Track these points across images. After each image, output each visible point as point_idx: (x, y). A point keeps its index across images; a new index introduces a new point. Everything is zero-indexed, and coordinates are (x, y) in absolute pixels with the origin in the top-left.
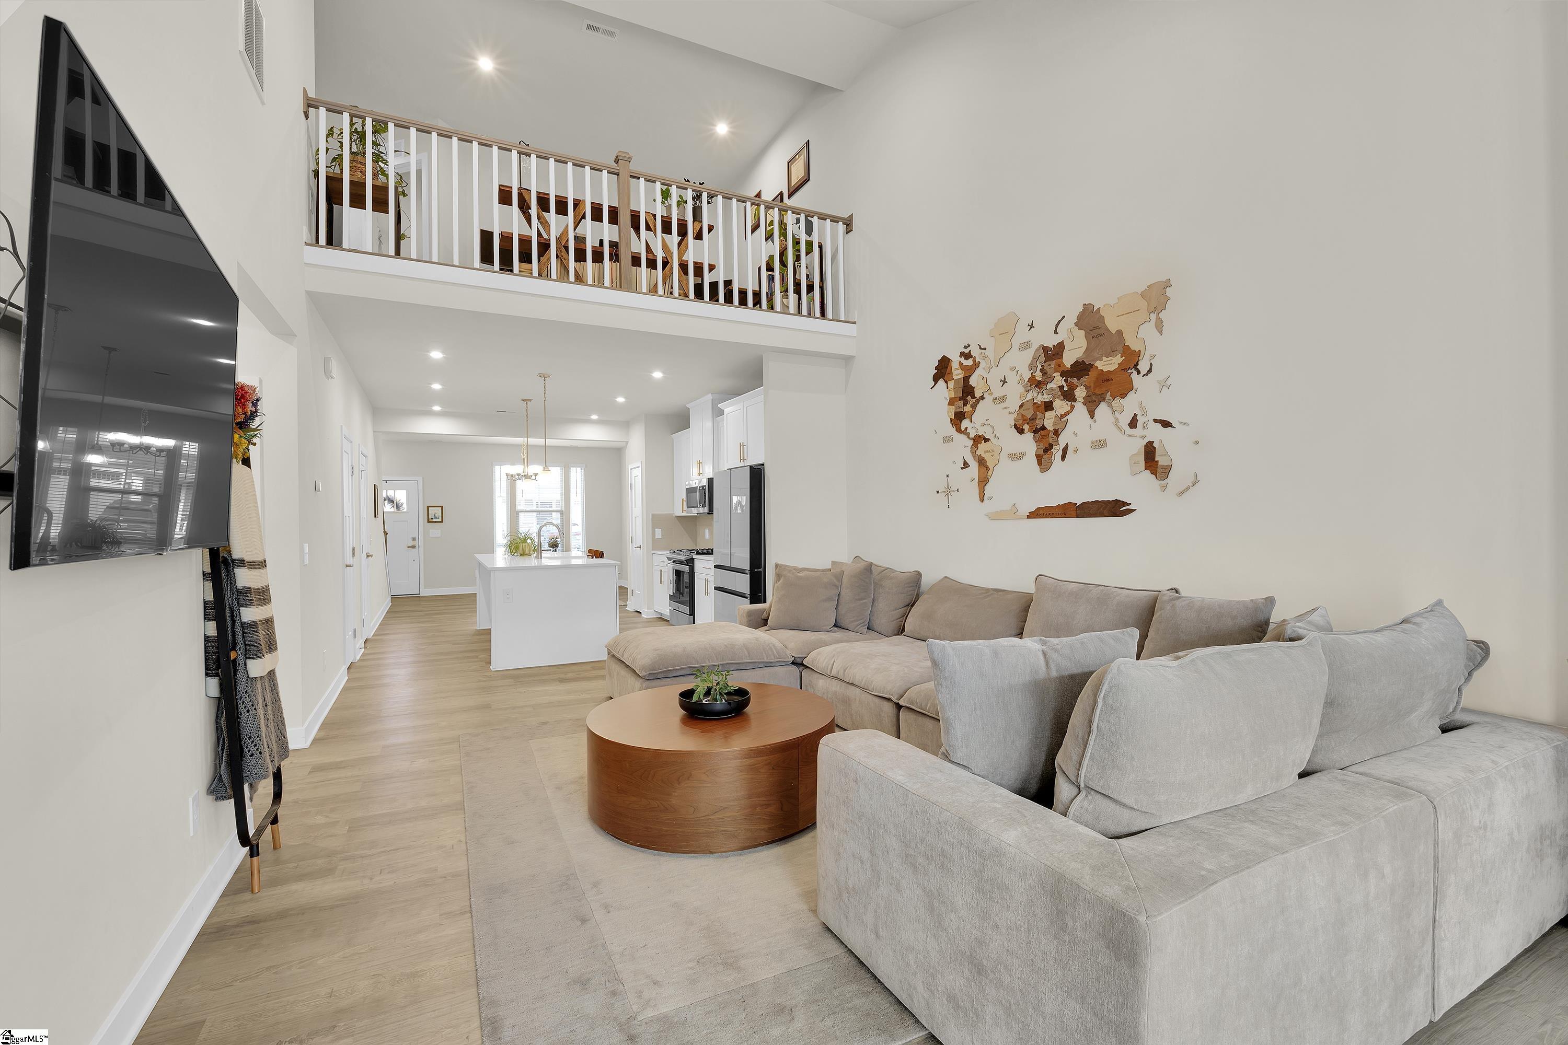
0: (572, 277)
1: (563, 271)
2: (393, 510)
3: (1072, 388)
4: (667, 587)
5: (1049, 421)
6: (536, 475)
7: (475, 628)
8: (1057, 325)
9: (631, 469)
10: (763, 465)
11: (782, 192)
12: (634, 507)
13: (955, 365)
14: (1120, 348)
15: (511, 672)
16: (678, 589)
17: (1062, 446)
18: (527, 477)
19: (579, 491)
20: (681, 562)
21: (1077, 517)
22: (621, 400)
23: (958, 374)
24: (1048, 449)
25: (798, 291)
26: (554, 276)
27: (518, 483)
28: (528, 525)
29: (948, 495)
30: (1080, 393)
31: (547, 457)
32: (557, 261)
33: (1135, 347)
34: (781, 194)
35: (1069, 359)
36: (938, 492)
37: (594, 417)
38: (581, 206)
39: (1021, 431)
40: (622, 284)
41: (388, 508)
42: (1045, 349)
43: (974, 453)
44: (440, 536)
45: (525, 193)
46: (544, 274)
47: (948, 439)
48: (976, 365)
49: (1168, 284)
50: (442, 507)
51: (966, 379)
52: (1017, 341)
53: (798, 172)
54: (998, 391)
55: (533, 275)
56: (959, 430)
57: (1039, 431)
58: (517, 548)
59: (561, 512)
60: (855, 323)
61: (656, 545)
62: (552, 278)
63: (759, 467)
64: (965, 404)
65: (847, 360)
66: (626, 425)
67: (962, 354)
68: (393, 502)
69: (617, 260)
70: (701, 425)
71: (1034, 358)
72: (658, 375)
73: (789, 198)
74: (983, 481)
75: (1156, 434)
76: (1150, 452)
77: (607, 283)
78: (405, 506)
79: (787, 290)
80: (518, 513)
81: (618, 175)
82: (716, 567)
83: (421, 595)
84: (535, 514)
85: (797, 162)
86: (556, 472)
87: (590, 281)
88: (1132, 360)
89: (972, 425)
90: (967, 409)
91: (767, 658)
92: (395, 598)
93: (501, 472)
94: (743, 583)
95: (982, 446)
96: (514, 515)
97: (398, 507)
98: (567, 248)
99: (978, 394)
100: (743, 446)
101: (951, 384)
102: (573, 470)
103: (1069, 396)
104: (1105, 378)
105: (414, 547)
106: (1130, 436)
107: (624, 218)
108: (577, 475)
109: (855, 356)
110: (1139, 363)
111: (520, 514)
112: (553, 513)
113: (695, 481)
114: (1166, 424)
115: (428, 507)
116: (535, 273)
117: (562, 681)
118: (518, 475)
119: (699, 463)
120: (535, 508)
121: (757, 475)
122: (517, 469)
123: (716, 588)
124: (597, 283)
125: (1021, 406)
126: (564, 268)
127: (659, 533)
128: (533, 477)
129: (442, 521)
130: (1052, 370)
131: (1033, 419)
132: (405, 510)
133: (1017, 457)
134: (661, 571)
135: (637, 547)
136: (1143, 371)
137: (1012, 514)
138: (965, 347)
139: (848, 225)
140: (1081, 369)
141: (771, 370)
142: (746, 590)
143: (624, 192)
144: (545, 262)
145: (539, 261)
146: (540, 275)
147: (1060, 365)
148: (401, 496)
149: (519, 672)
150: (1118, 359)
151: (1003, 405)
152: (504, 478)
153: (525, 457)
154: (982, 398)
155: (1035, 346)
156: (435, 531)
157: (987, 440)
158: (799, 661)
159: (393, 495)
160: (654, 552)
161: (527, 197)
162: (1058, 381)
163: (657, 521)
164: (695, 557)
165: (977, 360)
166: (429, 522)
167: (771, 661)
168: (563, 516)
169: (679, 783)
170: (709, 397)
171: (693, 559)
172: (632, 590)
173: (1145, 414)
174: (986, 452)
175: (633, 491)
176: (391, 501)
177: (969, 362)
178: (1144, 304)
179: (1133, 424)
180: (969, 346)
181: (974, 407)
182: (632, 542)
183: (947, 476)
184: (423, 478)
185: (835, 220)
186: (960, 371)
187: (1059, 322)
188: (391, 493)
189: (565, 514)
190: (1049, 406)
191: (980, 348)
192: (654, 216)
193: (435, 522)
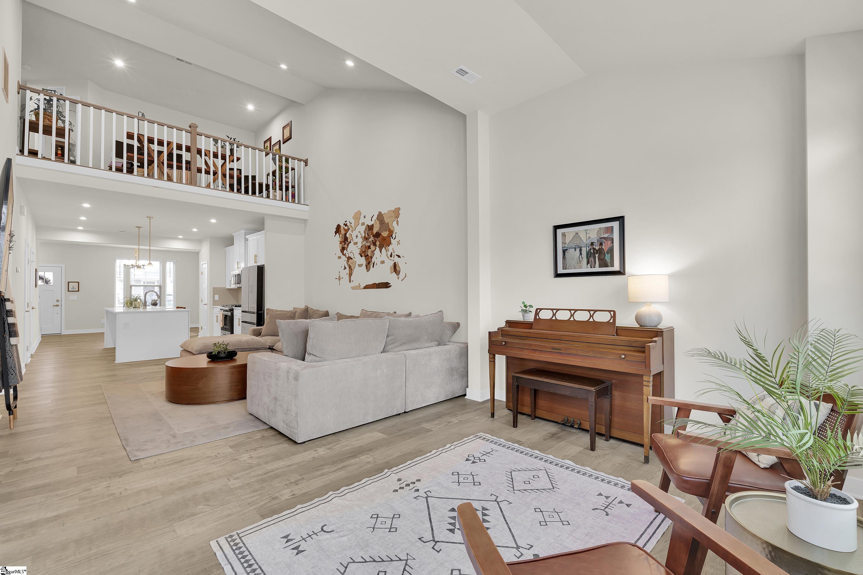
0: (165, 178)
1: (161, 173)
3: (376, 242)
4: (220, 324)
5: (369, 253)
6: (144, 265)
7: (103, 347)
8: (372, 218)
9: (202, 264)
10: (264, 265)
11: (280, 140)
12: (203, 284)
13: (342, 229)
14: (388, 229)
15: (128, 363)
16: (225, 324)
17: (373, 262)
18: (139, 267)
19: (172, 275)
20: (226, 311)
21: (377, 288)
22: (195, 230)
23: (343, 232)
24: (369, 263)
25: (281, 189)
26: (156, 177)
27: (132, 270)
28: (138, 292)
29: (339, 280)
30: (378, 243)
31: (151, 256)
32: (157, 168)
33: (392, 229)
34: (280, 141)
35: (375, 231)
36: (336, 279)
37: (181, 237)
38: (171, 145)
39: (361, 256)
40: (192, 182)
42: (368, 226)
43: (347, 263)
44: (77, 299)
45: (141, 137)
46: (150, 175)
47: (339, 258)
48: (349, 229)
49: (399, 209)
50: (78, 282)
51: (346, 234)
52: (361, 222)
53: (287, 135)
54: (355, 240)
55: (145, 176)
56: (343, 254)
57: (367, 256)
58: (131, 304)
59: (160, 287)
60: (308, 205)
61: (215, 303)
62: (155, 178)
63: (262, 266)
64: (345, 244)
65: (305, 221)
66: (200, 241)
67: (344, 224)
69: (190, 170)
70: (239, 243)
71: (365, 229)
72: (213, 221)
73: (283, 144)
74: (350, 274)
75: (396, 259)
76: (395, 265)
77: (184, 182)
78: (52, 281)
79: (276, 189)
80: (131, 287)
81: (191, 133)
82: (242, 312)
83: (62, 334)
84: (142, 287)
85: (286, 129)
86: (156, 265)
87: (175, 180)
88: (391, 233)
89: (347, 252)
90: (346, 246)
91: (256, 347)
92: (44, 337)
93: (120, 264)
94: (253, 318)
95: (350, 261)
96: (128, 288)
97: (47, 282)
98: (163, 163)
99: (349, 241)
100: (256, 256)
101: (341, 235)
102: (168, 263)
103: (375, 244)
104: (384, 239)
105: (58, 306)
106: (390, 260)
107: (194, 151)
108: (170, 266)
109: (308, 220)
110: (393, 235)
111: (133, 287)
112: (155, 287)
113: (236, 271)
114: (399, 256)
115: (69, 282)
116: (146, 175)
117: (156, 365)
118: (132, 265)
119: (238, 263)
120: (142, 284)
121: (261, 270)
122: (132, 262)
123: (242, 322)
124: (179, 181)
125: (362, 246)
126: (161, 172)
127: (217, 297)
128: (142, 267)
129: (79, 291)
130: (370, 234)
131: (365, 252)
132: (52, 284)
133: (360, 266)
134: (217, 316)
135: (205, 304)
136: (394, 238)
137: (358, 287)
138: (345, 222)
139: (306, 162)
140: (378, 235)
141: (268, 223)
142: (255, 321)
143: (194, 140)
144: (151, 169)
145: (148, 168)
146: (148, 175)
147: (372, 232)
148: (49, 275)
149: (132, 363)
150: (387, 233)
151: (357, 246)
152: (122, 266)
153: (136, 255)
154: (350, 242)
155: (366, 225)
156: (74, 296)
157: (352, 259)
158: (271, 347)
160: (214, 307)
161: (142, 139)
162: (372, 239)
163: (216, 291)
165: (349, 227)
166: (69, 291)
167: (259, 347)
168: (161, 289)
169: (202, 379)
170: (243, 231)
171: (233, 309)
172: (202, 327)
173: (394, 253)
174: (351, 263)
175: (203, 275)
176: (41, 278)
177: (346, 228)
178: (394, 215)
179: (391, 256)
180: (347, 221)
181: (348, 245)
182: (202, 302)
183: (339, 272)
184: (65, 265)
185: (300, 160)
186: (343, 231)
187: (372, 217)
189: (162, 288)
190: (369, 247)
191: (350, 223)
192: (209, 151)
193: (73, 291)
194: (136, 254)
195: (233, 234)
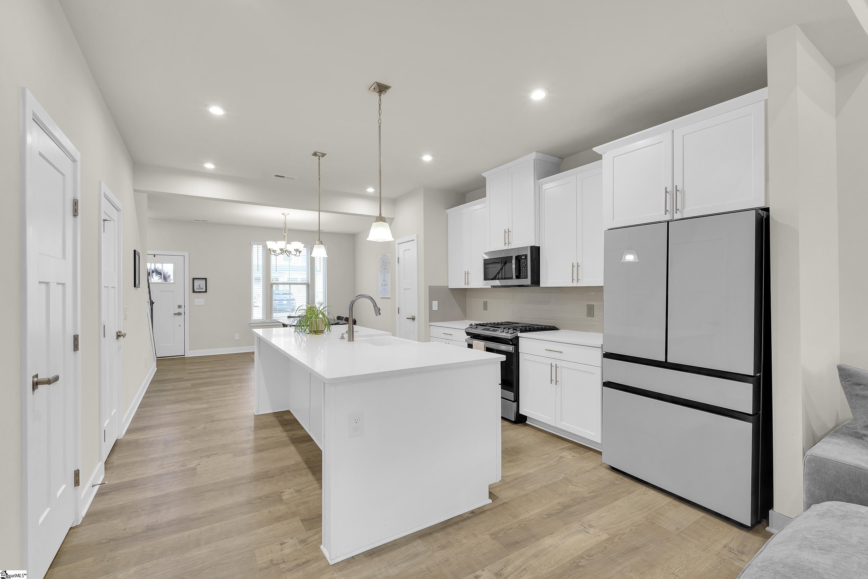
2: (160, 281)
9: (400, 243)
37: (370, 190)
41: (155, 279)
44: (204, 304)
50: (206, 279)
59: (308, 285)
61: (438, 317)
68: (160, 274)
78: (172, 277)
80: (272, 285)
83: (186, 356)
84: (286, 286)
92: (160, 360)
93: (257, 252)
96: (269, 287)
97: (165, 279)
105: (179, 314)
111: (274, 285)
112: (301, 285)
115: (194, 279)
119: (507, 232)
120: (286, 281)
127: (435, 305)
129: (206, 292)
132: (172, 281)
135: (409, 319)
148: (168, 268)
156: (200, 300)
159: (161, 268)
160: (431, 324)
163: (433, 293)
164: (519, 334)
166: (194, 291)
168: (309, 288)
171: (517, 338)
175: (402, 263)
176: (159, 273)
182: (399, 313)
184: (189, 254)
188: (159, 266)
189: (310, 286)
193: (200, 292)
194: (285, 233)
195: (484, 175)
